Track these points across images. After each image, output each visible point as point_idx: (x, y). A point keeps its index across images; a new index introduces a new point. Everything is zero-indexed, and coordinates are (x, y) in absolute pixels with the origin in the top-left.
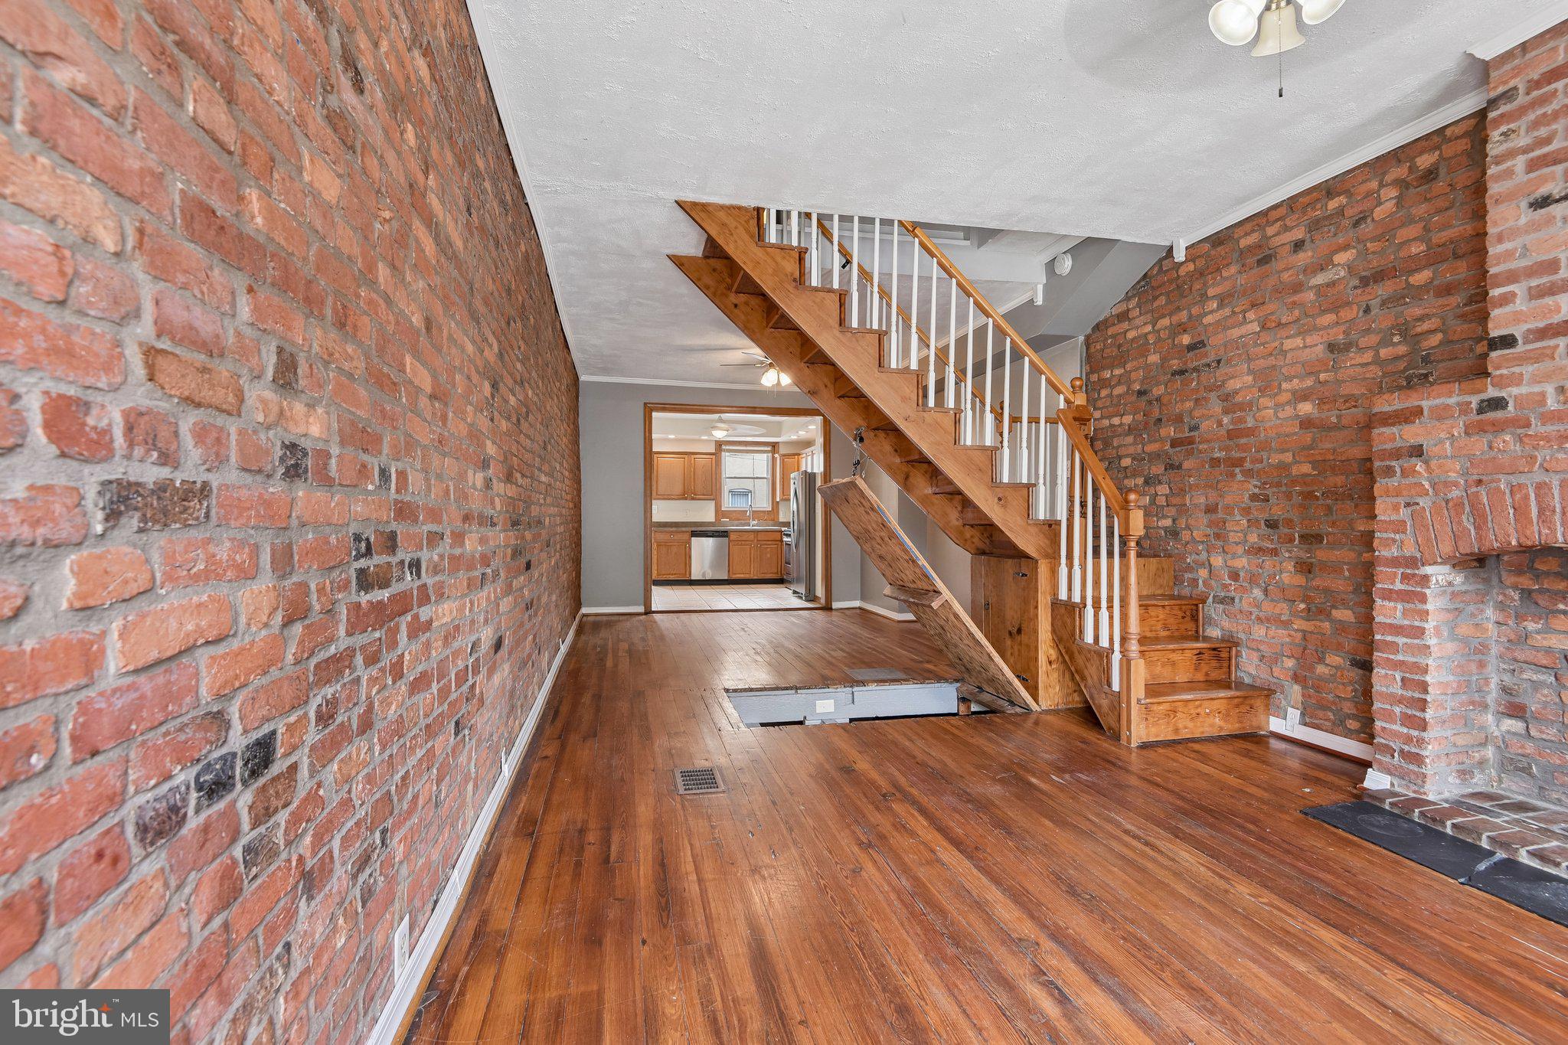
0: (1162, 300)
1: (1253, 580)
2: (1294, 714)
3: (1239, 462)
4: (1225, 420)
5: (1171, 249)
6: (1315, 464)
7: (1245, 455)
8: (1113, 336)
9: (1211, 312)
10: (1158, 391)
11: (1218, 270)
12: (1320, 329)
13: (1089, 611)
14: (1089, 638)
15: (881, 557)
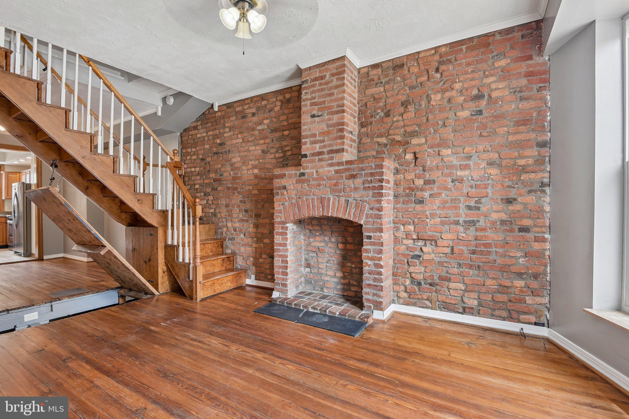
0: (209, 124)
1: (241, 231)
2: (253, 277)
3: (236, 189)
4: (232, 173)
5: (212, 105)
6: (258, 190)
7: (238, 186)
8: (192, 135)
9: (227, 132)
10: (209, 159)
11: (229, 117)
12: (260, 145)
13: (181, 248)
14: (181, 260)
15: (70, 230)
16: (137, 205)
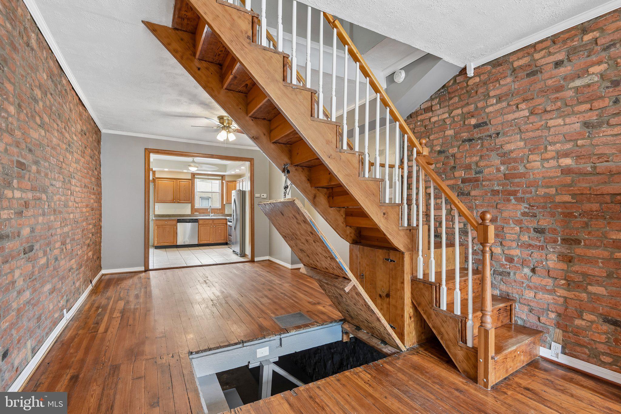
0: (457, 99)
1: (524, 263)
2: (557, 347)
3: (514, 193)
4: (502, 168)
5: (465, 69)
6: (574, 196)
7: (518, 189)
8: (422, 121)
9: (492, 105)
10: (452, 151)
11: (497, 80)
12: (577, 114)
13: (444, 288)
14: (444, 307)
15: (302, 250)
16: (383, 220)
